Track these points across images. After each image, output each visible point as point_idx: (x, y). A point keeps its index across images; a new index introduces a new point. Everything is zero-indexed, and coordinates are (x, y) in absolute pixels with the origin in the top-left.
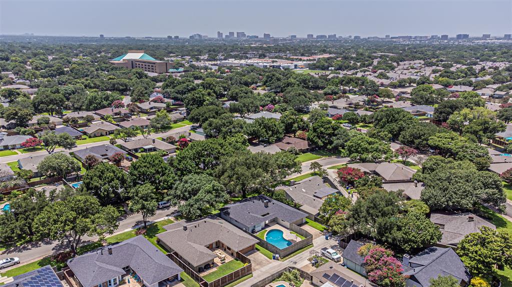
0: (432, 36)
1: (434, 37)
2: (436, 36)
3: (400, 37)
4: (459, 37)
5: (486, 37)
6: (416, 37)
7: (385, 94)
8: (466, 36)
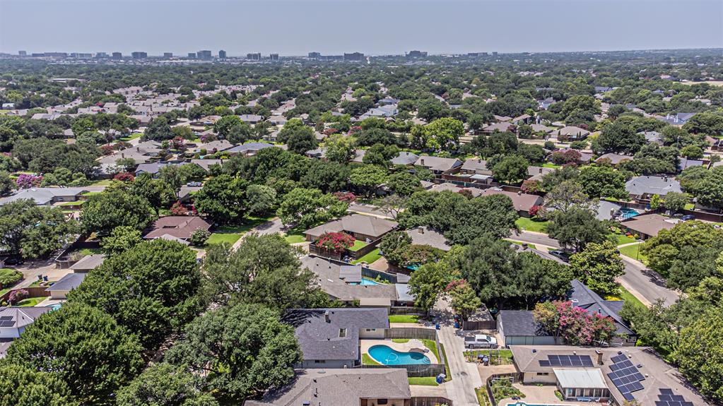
0: (99, 54)
1: (102, 55)
2: (104, 54)
3: (48, 55)
4: (135, 55)
5: (168, 56)
6: (73, 55)
7: (184, 134)
8: (144, 55)
